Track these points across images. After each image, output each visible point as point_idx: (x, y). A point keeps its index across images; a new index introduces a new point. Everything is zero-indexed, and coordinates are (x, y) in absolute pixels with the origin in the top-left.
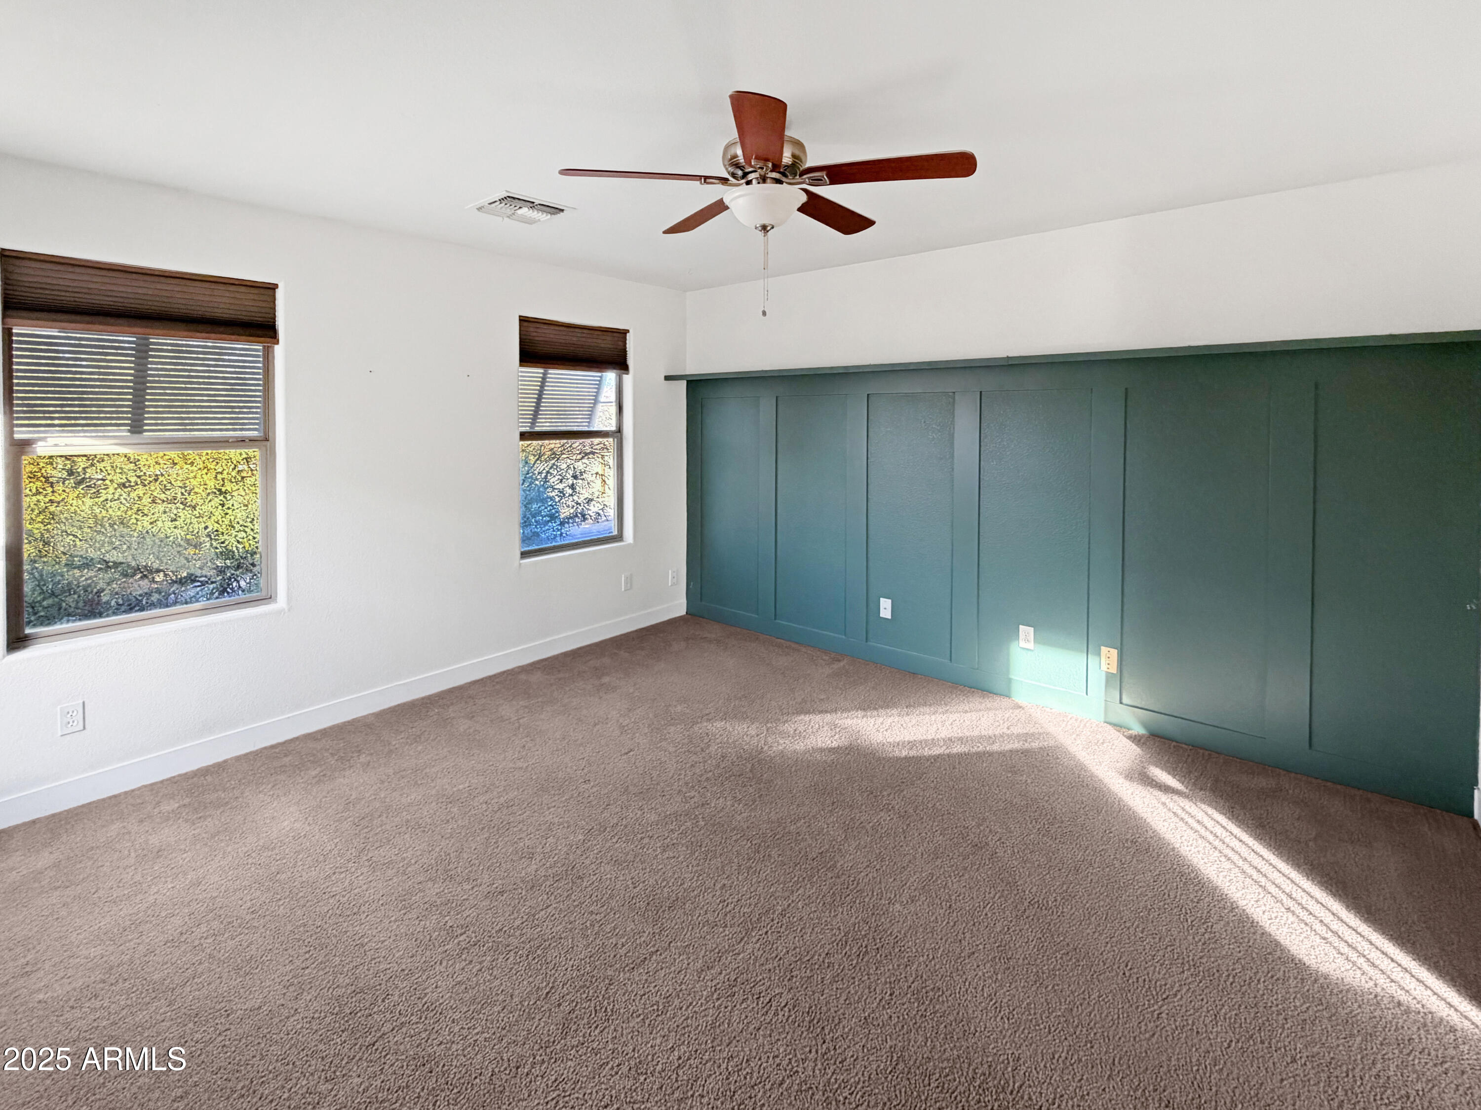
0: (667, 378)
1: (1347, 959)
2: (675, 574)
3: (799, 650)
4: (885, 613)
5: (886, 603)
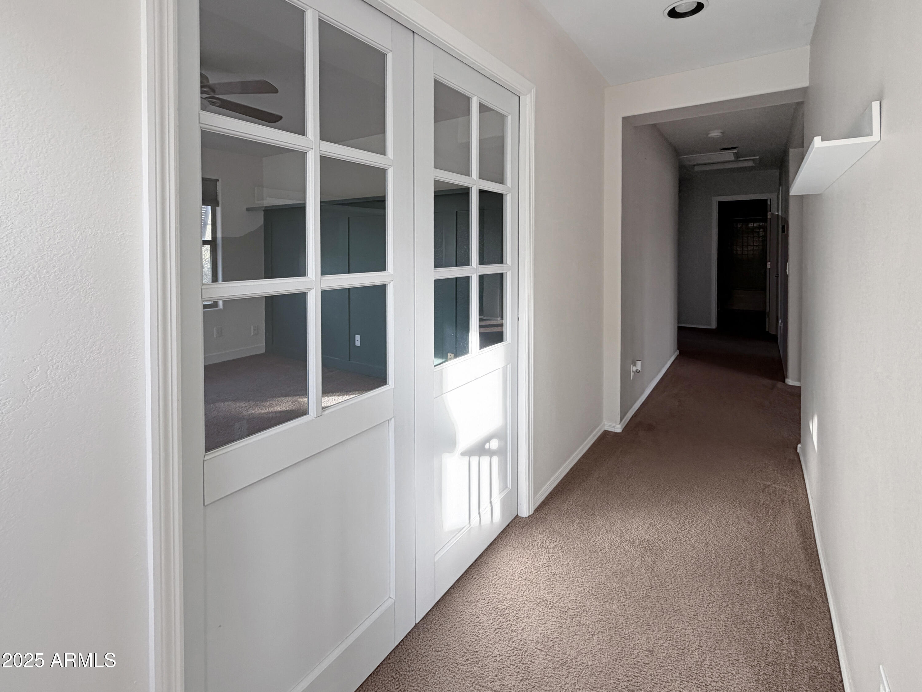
0: (248, 209)
2: (256, 328)
4: (358, 343)
5: (358, 337)
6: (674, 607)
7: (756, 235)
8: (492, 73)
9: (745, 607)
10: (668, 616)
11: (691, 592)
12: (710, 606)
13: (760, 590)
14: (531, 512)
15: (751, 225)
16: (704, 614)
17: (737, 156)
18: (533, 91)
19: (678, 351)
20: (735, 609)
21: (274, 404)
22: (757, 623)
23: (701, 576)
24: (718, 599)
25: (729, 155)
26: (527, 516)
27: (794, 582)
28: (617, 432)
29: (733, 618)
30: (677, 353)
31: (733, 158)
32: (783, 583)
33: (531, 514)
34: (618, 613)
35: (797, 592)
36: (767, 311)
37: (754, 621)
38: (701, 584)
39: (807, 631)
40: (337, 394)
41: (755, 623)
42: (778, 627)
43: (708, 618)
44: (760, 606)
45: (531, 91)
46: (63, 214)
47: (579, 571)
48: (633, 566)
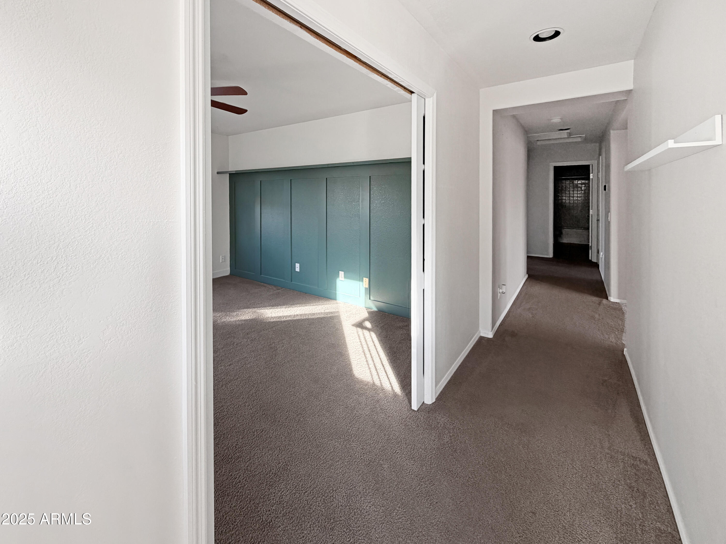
0: (218, 173)
1: (370, 372)
2: (224, 258)
3: (265, 287)
4: (298, 269)
5: (297, 265)
6: (547, 477)
7: (579, 189)
8: (409, 84)
9: (600, 478)
10: (543, 484)
11: (558, 465)
12: (574, 477)
13: (609, 464)
14: (434, 400)
15: (576, 182)
16: (570, 483)
17: (570, 135)
18: (435, 95)
19: (527, 275)
20: (592, 479)
21: (239, 314)
22: (611, 490)
23: (564, 452)
24: (579, 471)
25: (564, 134)
26: (431, 403)
27: (635, 458)
28: (490, 337)
29: (592, 486)
30: (527, 276)
31: (566, 136)
32: (626, 459)
33: (433, 402)
34: (506, 482)
35: (638, 465)
36: (590, 245)
37: (608, 489)
38: (565, 459)
39: (649, 498)
40: (284, 307)
41: (609, 490)
42: (627, 495)
43: (573, 486)
44: (611, 477)
45: (434, 95)
46: (128, 209)
47: (473, 447)
48: (513, 444)
